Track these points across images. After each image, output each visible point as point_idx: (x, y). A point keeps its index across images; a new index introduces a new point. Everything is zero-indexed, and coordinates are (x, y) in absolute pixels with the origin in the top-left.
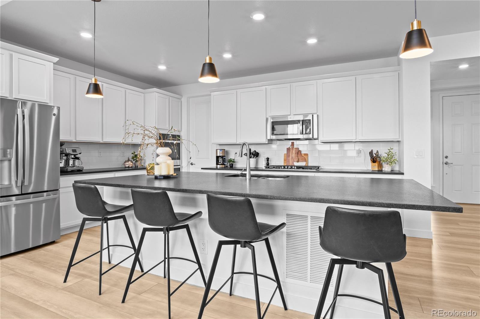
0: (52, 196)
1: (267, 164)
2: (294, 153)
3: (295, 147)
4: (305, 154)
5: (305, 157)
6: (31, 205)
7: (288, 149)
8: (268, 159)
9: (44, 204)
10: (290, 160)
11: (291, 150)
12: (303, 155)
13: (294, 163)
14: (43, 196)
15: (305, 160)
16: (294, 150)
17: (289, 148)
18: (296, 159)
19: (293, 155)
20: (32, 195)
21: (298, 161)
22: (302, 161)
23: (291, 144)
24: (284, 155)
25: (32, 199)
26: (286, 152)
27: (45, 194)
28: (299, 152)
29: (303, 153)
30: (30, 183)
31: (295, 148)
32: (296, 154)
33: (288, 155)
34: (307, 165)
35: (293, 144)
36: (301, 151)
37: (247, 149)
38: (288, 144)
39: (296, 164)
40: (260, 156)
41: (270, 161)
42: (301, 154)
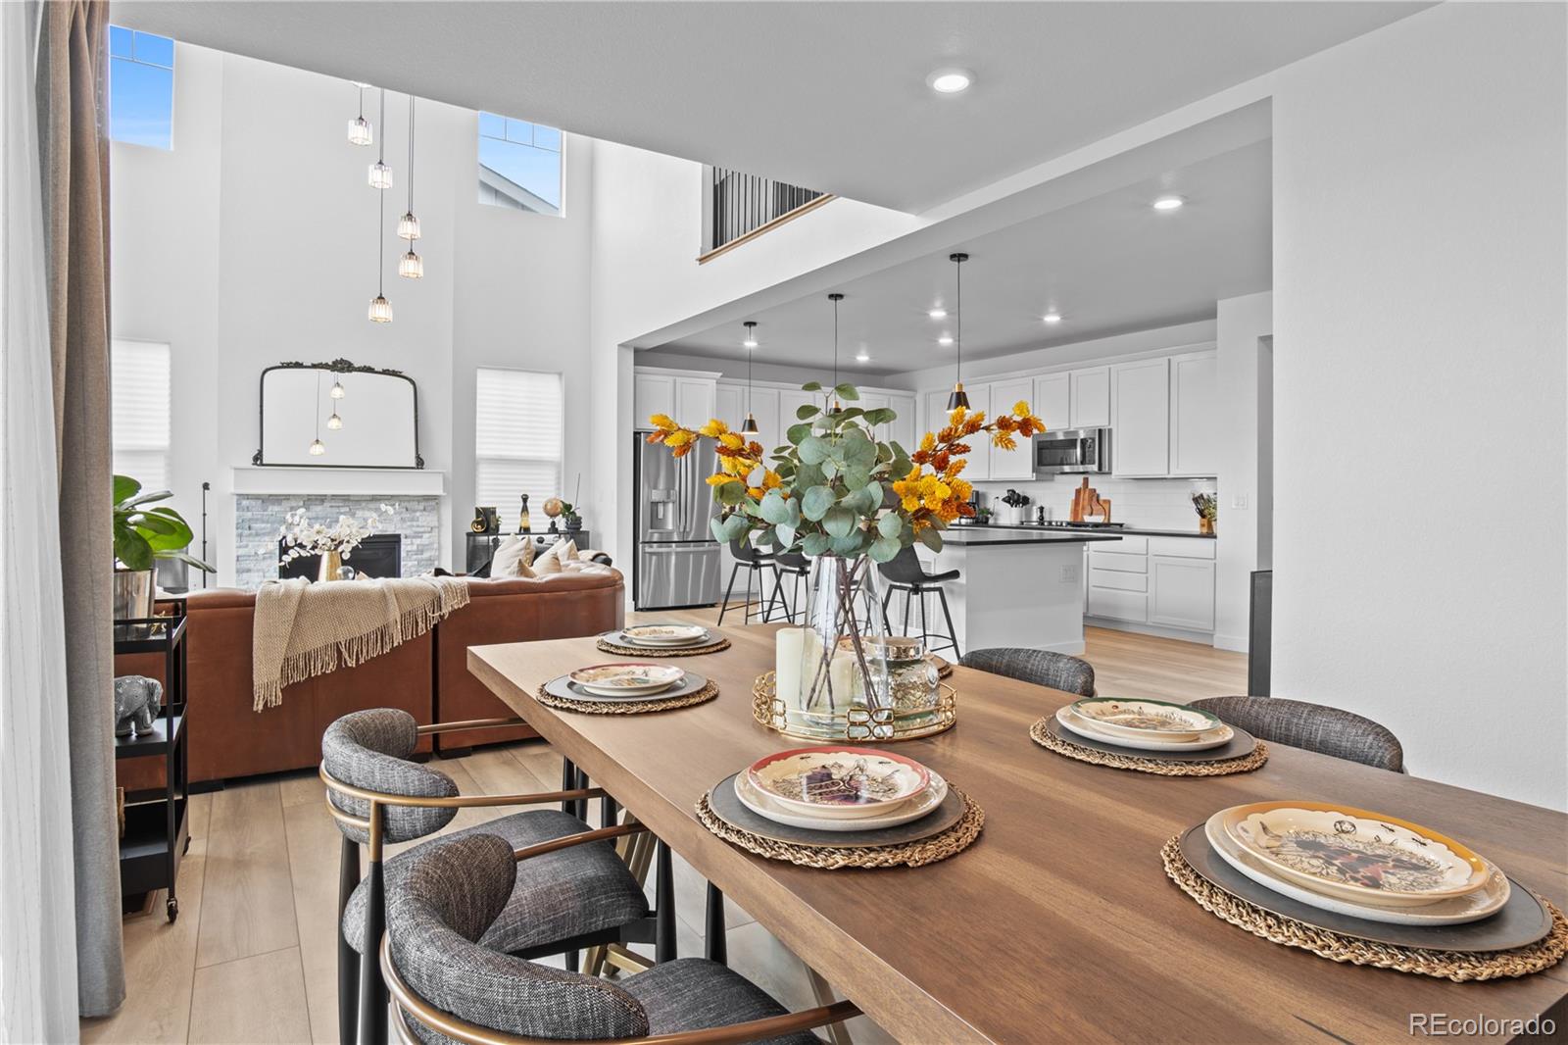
0: (712, 548)
1: (1039, 518)
2: (1086, 500)
4: (1105, 501)
5: (1105, 506)
6: (691, 556)
7: (1078, 492)
8: (1042, 509)
9: (705, 557)
10: (1080, 511)
11: (1082, 493)
12: (1101, 503)
13: (1084, 517)
14: (703, 546)
15: (1108, 513)
16: (1087, 492)
17: (1080, 488)
18: (1088, 511)
20: (692, 544)
21: (1091, 514)
22: (1097, 514)
23: (1082, 481)
24: (1071, 501)
25: (692, 548)
26: (1074, 498)
27: (707, 544)
28: (1094, 496)
29: (1102, 498)
30: (691, 530)
31: (1090, 489)
32: (1091, 499)
33: (1077, 502)
34: (1106, 521)
35: (1086, 481)
36: (1098, 496)
37: (1008, 491)
38: (1079, 481)
39: (1087, 519)
40: (1034, 503)
41: (1050, 513)
42: (1098, 501)
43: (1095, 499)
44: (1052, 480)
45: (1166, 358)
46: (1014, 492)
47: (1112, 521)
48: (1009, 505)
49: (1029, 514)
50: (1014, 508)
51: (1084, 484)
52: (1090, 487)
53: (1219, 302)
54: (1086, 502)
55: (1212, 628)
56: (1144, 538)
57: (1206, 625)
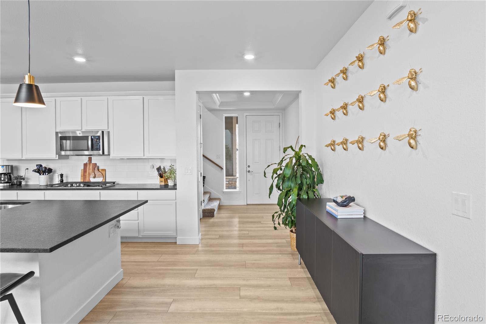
1: (60, 181)
2: (91, 169)
3: (92, 162)
4: (102, 170)
5: (103, 172)
7: (85, 165)
8: (62, 176)
10: (87, 176)
11: (88, 166)
12: (100, 171)
13: (90, 179)
15: (104, 176)
16: (91, 165)
17: (87, 163)
18: (92, 175)
19: (90, 171)
21: (95, 177)
22: (99, 177)
23: (88, 159)
24: (81, 170)
26: (83, 168)
28: (96, 167)
29: (100, 168)
31: (93, 164)
32: (94, 169)
33: (85, 171)
34: (104, 181)
35: (90, 160)
36: (98, 167)
37: (37, 165)
38: (85, 160)
39: (92, 180)
40: (55, 172)
41: (67, 177)
42: (98, 170)
43: (96, 169)
44: (68, 158)
45: (142, 97)
46: (41, 166)
47: (107, 181)
48: (38, 174)
49: (51, 179)
50: (42, 176)
51: (89, 160)
52: (93, 162)
53: (176, 71)
54: (91, 171)
55: (175, 235)
56: (136, 191)
57: (172, 233)
